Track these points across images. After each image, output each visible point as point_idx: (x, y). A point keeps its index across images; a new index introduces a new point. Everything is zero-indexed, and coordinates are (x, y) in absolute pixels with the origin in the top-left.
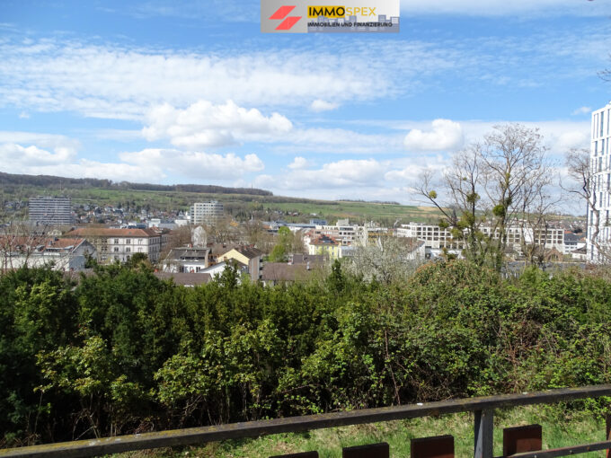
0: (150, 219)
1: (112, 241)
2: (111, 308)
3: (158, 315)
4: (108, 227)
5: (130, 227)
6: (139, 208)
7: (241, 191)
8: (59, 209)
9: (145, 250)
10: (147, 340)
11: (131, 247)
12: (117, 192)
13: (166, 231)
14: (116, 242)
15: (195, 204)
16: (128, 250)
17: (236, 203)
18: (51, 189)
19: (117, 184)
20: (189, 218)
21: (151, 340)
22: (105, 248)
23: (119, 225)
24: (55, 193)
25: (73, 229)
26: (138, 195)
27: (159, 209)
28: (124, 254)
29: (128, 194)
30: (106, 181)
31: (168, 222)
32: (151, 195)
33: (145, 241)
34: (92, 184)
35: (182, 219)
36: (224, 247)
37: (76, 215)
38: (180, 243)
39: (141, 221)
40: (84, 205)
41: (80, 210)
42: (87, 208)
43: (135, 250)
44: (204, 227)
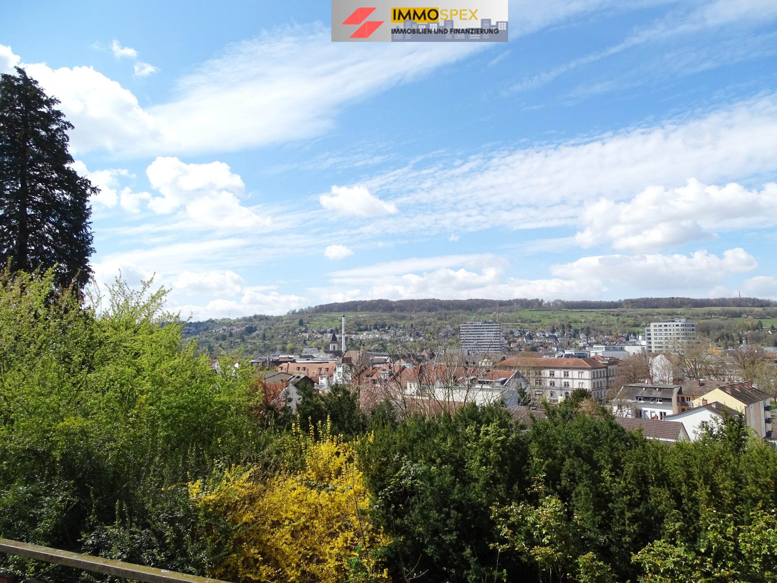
0: (591, 345)
1: (547, 373)
2: (568, 462)
3: (629, 479)
4: (541, 356)
5: (568, 356)
6: (577, 331)
7: (722, 302)
8: (489, 335)
9: (587, 386)
10: (616, 511)
11: (570, 381)
12: (549, 313)
13: (614, 362)
14: (552, 374)
15: (652, 324)
16: (567, 385)
17: (715, 321)
18: (480, 314)
19: (549, 304)
20: (644, 343)
21: (622, 513)
22: (539, 382)
23: (553, 354)
24: (484, 318)
25: (504, 359)
26: (575, 315)
27: (602, 332)
28: (561, 389)
29: (563, 315)
30: (537, 300)
31: (615, 349)
32: (591, 315)
33: (587, 374)
34: (522, 305)
35: (634, 344)
36: (702, 385)
37: (506, 342)
38: (634, 379)
39: (580, 349)
40: (514, 330)
41: (510, 336)
42: (517, 334)
43: (575, 385)
44: (668, 356)
